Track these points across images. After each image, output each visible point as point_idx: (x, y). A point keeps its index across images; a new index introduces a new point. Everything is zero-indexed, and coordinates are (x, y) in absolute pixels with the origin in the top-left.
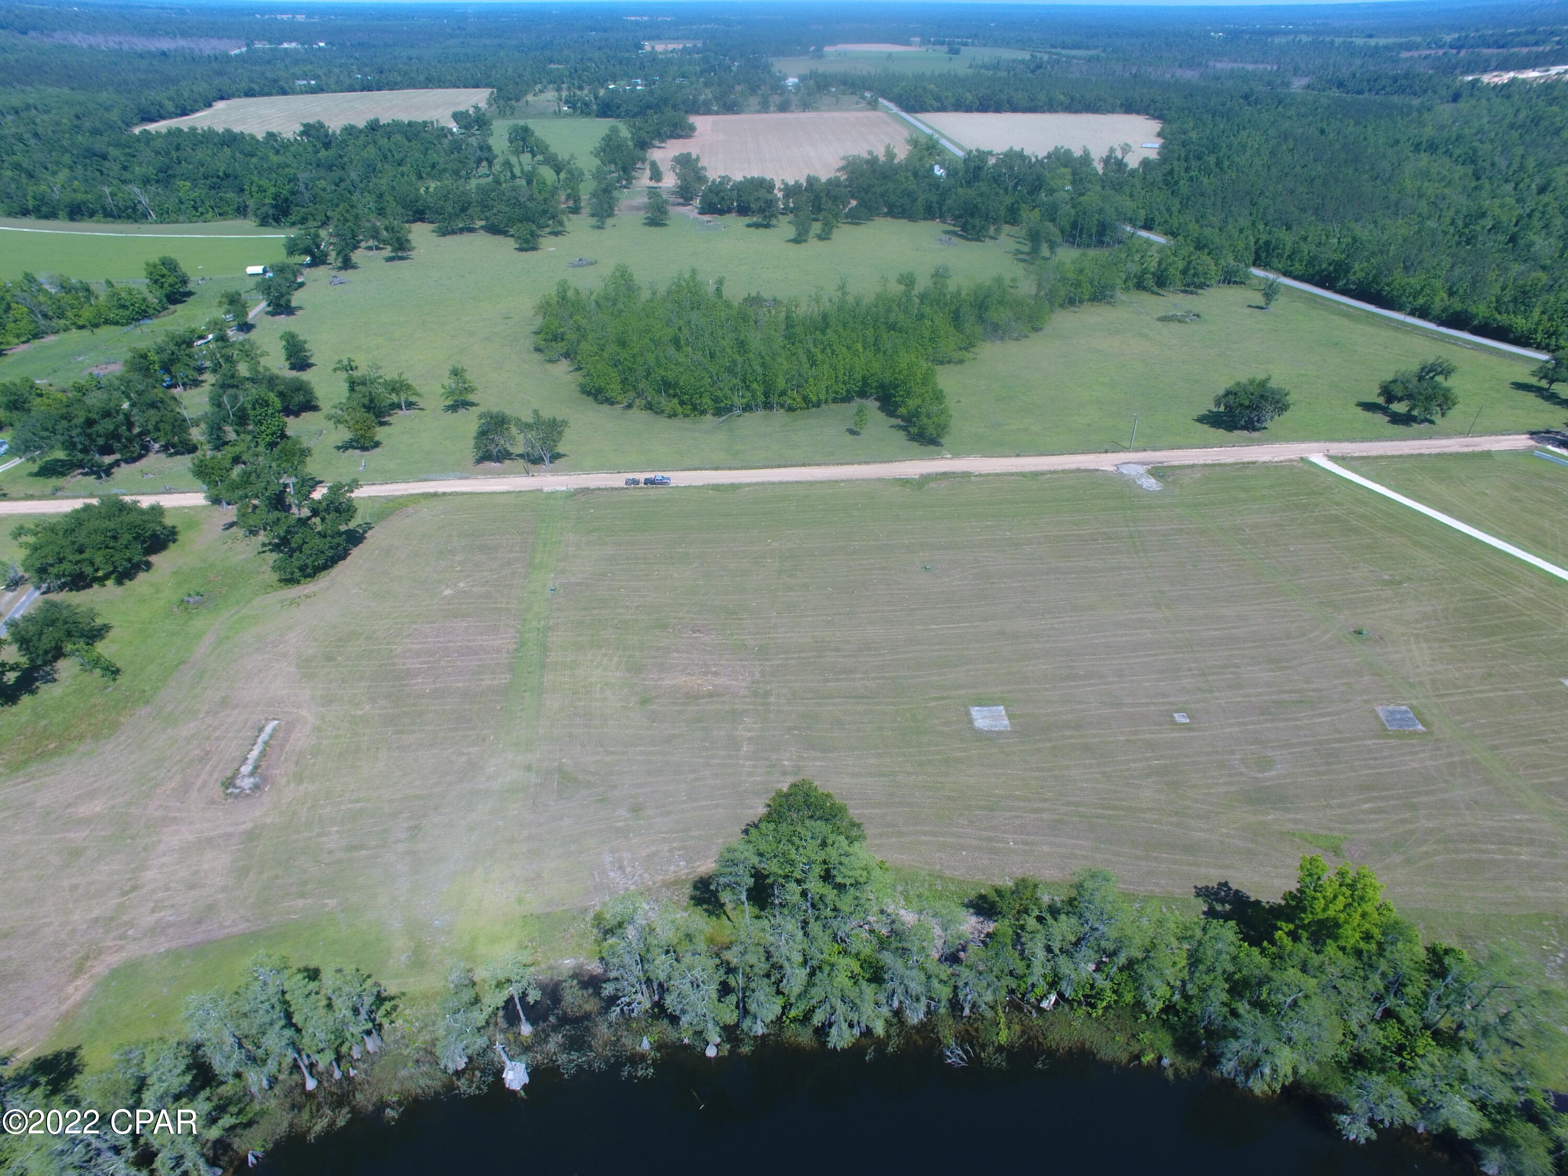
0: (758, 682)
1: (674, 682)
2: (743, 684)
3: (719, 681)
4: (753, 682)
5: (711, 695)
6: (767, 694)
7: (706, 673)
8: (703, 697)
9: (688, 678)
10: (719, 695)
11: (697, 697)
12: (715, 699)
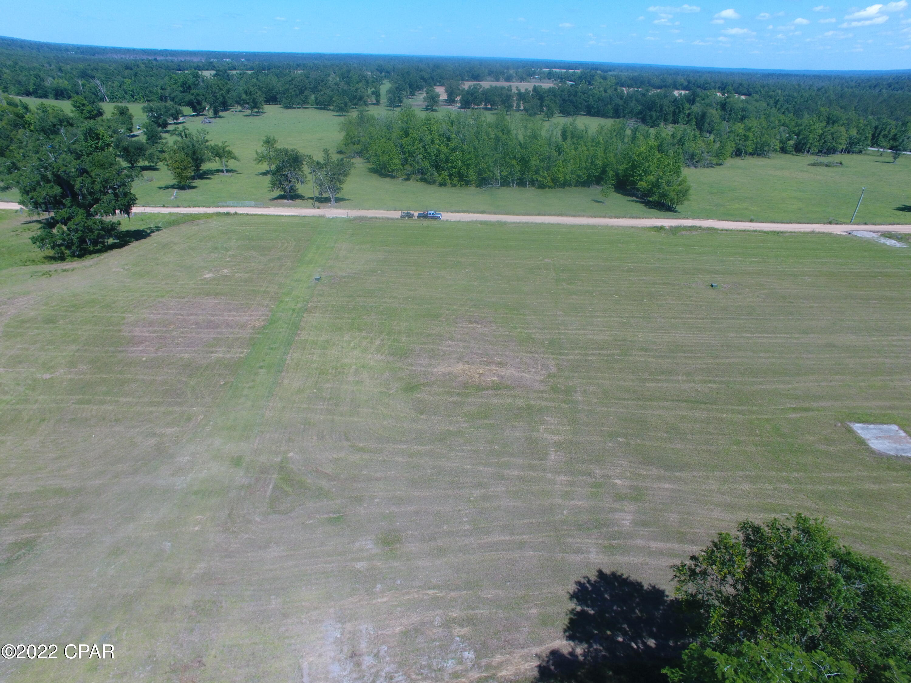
0: (555, 376)
1: (449, 369)
2: (537, 378)
3: (507, 372)
4: (549, 376)
5: (496, 387)
6: (569, 391)
7: (488, 363)
8: (487, 389)
9: (466, 367)
10: (506, 387)
11: (480, 388)
12: (503, 391)
